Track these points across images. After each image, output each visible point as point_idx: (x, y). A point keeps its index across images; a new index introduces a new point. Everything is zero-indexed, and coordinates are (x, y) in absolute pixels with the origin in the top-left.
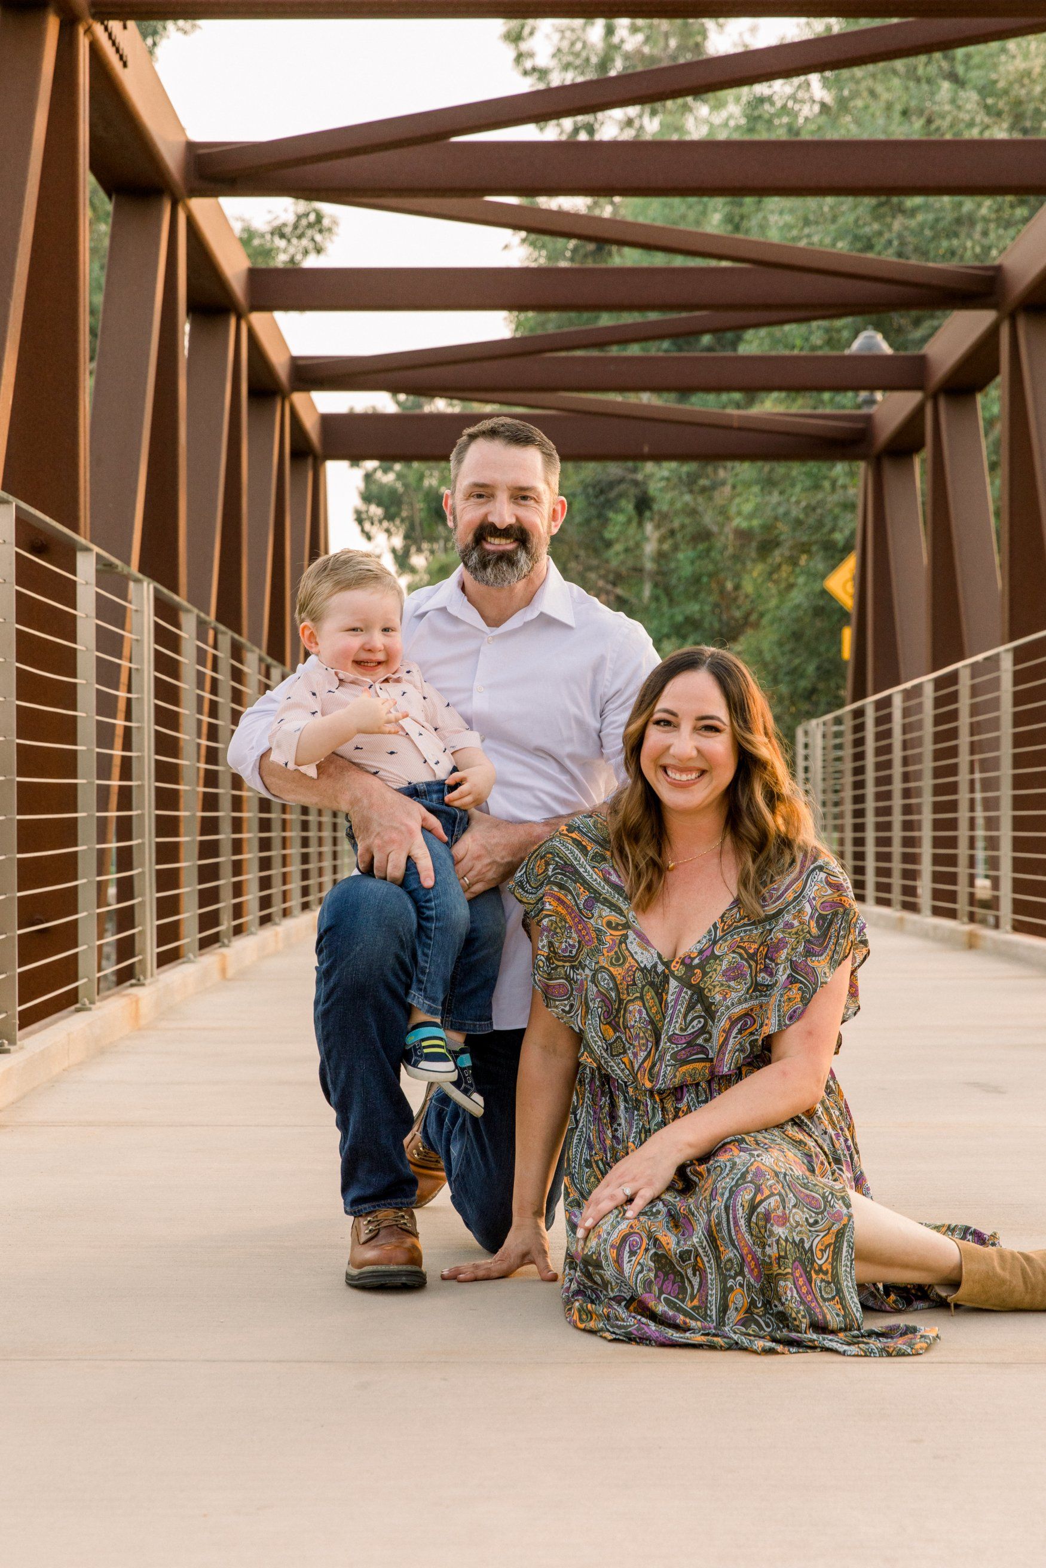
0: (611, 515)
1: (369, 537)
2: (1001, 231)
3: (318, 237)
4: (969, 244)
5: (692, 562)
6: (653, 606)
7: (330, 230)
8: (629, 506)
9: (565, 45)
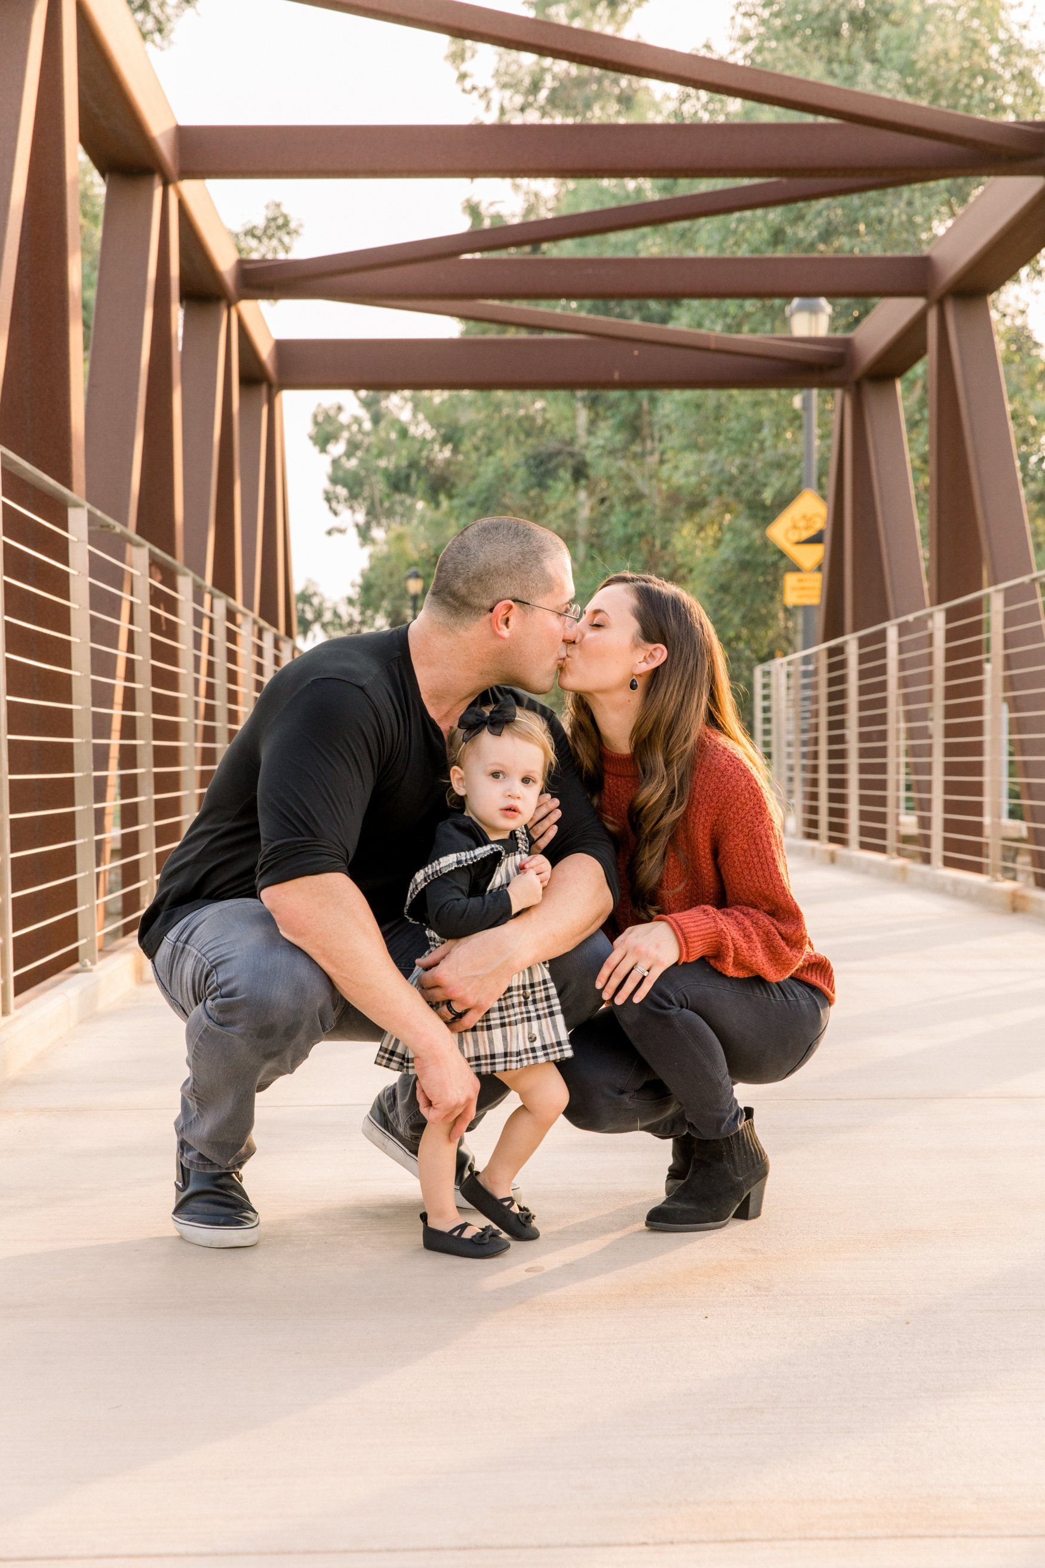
0: (550, 482)
1: (336, 513)
2: (926, 200)
3: (286, 239)
4: (896, 212)
5: (625, 525)
6: (589, 564)
7: (296, 232)
8: (566, 475)
9: (503, 65)
